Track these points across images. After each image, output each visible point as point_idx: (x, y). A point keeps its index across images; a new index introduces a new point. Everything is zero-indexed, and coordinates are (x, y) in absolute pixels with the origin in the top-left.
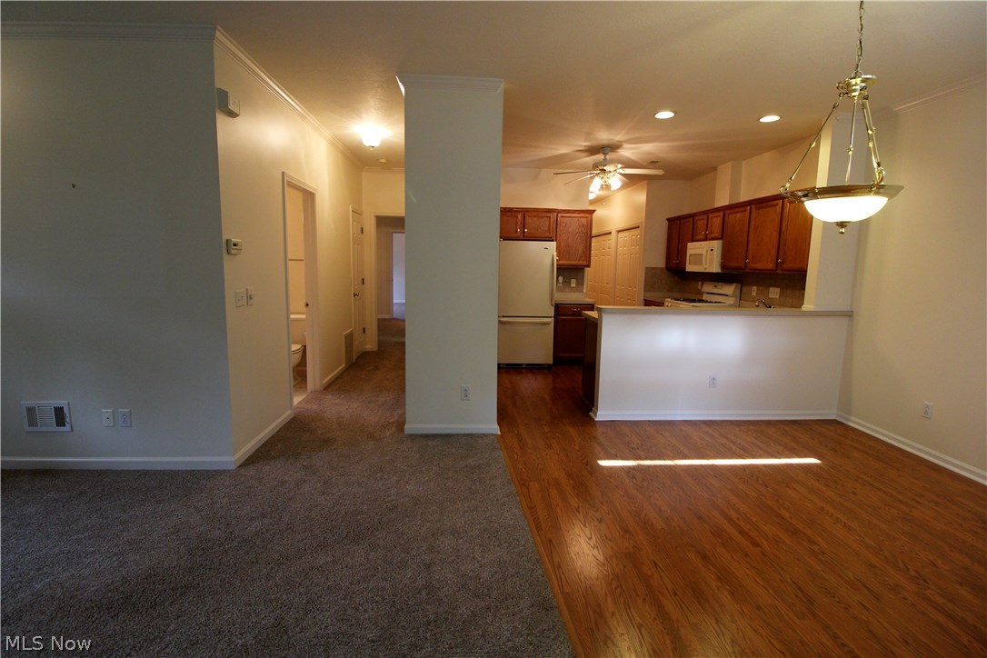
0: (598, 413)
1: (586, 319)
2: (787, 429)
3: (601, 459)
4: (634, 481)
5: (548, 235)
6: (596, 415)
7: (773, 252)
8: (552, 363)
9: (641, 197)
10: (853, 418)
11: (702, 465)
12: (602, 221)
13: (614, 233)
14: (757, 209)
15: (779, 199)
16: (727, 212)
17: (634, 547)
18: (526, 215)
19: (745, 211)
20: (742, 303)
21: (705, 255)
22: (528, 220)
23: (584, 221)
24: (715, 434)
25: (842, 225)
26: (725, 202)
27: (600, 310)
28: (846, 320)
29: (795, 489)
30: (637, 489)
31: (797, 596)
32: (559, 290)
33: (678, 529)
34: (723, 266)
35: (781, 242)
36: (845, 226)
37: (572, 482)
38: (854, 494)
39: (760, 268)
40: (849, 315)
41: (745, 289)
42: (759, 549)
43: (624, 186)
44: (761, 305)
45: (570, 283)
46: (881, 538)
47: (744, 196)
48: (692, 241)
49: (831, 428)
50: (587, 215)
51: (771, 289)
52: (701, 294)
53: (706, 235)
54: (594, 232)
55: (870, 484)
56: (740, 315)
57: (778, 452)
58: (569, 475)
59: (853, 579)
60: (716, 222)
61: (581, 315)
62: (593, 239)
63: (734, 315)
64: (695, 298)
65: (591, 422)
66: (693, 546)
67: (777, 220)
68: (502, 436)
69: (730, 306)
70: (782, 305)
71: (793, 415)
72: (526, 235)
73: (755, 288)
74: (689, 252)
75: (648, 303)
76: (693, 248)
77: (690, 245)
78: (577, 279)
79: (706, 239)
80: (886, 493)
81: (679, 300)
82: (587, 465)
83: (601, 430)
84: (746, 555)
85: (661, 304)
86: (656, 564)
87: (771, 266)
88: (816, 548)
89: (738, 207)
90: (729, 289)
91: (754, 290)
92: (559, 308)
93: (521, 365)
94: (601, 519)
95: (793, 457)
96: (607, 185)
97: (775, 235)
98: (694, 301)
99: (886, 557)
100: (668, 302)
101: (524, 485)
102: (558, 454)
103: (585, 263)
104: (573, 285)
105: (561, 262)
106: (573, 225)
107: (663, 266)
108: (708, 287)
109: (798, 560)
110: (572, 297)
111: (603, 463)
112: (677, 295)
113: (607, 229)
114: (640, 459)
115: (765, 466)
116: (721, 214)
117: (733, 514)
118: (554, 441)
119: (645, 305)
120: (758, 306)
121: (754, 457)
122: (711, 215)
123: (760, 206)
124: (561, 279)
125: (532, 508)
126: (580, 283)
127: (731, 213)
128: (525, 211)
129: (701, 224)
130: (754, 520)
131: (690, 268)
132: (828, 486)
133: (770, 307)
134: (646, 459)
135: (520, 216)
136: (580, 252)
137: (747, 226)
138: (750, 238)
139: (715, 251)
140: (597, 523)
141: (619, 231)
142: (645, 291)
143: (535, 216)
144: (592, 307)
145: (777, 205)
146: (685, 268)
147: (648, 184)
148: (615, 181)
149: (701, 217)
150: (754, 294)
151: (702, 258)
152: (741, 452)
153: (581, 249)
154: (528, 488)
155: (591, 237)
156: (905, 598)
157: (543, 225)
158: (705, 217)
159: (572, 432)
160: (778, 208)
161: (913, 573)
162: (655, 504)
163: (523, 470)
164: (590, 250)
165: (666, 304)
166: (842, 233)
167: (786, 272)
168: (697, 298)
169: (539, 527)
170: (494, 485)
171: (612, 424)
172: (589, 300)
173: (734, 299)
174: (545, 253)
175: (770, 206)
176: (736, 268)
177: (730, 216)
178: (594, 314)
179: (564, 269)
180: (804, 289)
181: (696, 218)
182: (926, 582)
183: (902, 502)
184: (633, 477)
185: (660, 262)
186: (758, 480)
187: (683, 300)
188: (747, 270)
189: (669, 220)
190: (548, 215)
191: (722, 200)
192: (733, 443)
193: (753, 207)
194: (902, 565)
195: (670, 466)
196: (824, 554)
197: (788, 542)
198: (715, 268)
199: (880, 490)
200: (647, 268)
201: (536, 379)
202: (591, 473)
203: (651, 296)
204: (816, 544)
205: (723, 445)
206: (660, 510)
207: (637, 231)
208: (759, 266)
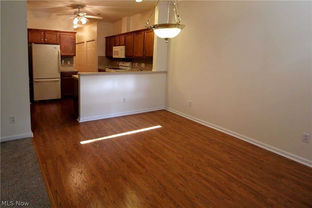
0: (80, 119)
1: (74, 78)
2: (150, 115)
3: (81, 141)
4: (96, 149)
5: (56, 42)
6: (79, 120)
7: (142, 50)
8: (60, 98)
9: (95, 28)
10: (169, 108)
11: (122, 136)
12: (80, 38)
13: (85, 42)
14: (136, 34)
15: (143, 31)
16: (126, 35)
17: (96, 183)
18: (45, 33)
19: (132, 35)
20: (133, 70)
21: (119, 51)
22: (47, 35)
23: (72, 36)
24: (126, 121)
25: (166, 39)
26: (125, 32)
27: (79, 75)
28: (165, 74)
29: (155, 140)
30: (97, 153)
31: (160, 188)
32: (62, 66)
33: (114, 168)
34: (126, 56)
35: (144, 47)
36: (168, 40)
37: (68, 155)
38: (173, 137)
39: (138, 56)
40: (166, 72)
41: (133, 64)
42: (146, 169)
43: (88, 23)
44: (139, 70)
45: (67, 63)
46: (183, 154)
47: (131, 30)
48: (115, 46)
49: (163, 113)
50: (73, 34)
51: (142, 64)
52: (119, 66)
53: (119, 44)
54: (77, 42)
55: (177, 132)
56: (132, 74)
57: (148, 125)
58: (67, 152)
59: (177, 173)
60: (123, 39)
61: (71, 77)
62: (76, 45)
63: (130, 74)
64: (117, 68)
65: (78, 124)
66: (120, 175)
67: (143, 39)
68: (34, 138)
69: (129, 70)
70: (146, 70)
71: (151, 109)
72: (46, 42)
73: (136, 63)
74: (114, 50)
75: (100, 70)
76: (115, 49)
77: (114, 47)
78: (70, 61)
79: (119, 45)
80: (182, 135)
81: (111, 69)
82: (75, 145)
83: (82, 126)
84: (141, 174)
85: (104, 71)
86: (105, 189)
87: (142, 55)
88: (164, 163)
89: (130, 33)
90: (128, 64)
91: (136, 64)
92: (63, 74)
93: (46, 100)
94: (81, 172)
95: (153, 126)
96: (80, 22)
97: (142, 44)
98: (116, 69)
99: (186, 162)
100: (107, 70)
101: (44, 162)
102: (62, 142)
103: (73, 54)
104: (69, 64)
105: (63, 54)
106: (67, 37)
107: (105, 56)
108: (121, 64)
109: (159, 170)
110: (68, 69)
111: (82, 143)
112: (110, 67)
113: (83, 41)
114: (98, 137)
115: (144, 132)
116: (124, 36)
117: (135, 156)
118: (60, 136)
119: (99, 72)
120: (138, 70)
121: (140, 129)
122: (121, 36)
123: (137, 33)
124: (63, 61)
125: (47, 175)
126: (72, 63)
127: (128, 36)
128: (45, 31)
129: (117, 39)
130: (142, 156)
131: (114, 56)
132: (165, 136)
133: (142, 71)
134: (101, 137)
135: (42, 33)
136: (71, 49)
137: (133, 40)
138: (134, 45)
139: (123, 50)
140: (79, 174)
141: (87, 42)
142: (98, 66)
143: (50, 34)
144: (76, 73)
145: (142, 33)
146: (113, 56)
147: (97, 23)
148: (84, 21)
149: (117, 37)
150: (136, 66)
151: (118, 52)
152: (136, 127)
153: (71, 48)
154: (46, 164)
155: (75, 44)
156: (194, 178)
157: (54, 37)
158: (119, 37)
159: (69, 129)
160: (143, 34)
161: (194, 166)
162: (105, 158)
163: (44, 154)
164: (75, 49)
165: (106, 70)
166: (167, 42)
167: (146, 58)
168: (117, 67)
169: (50, 185)
170: (28, 166)
171: (86, 123)
172: (75, 70)
173: (130, 68)
174: (55, 50)
175: (140, 34)
176: (130, 56)
177: (127, 37)
178: (76, 76)
179: (65, 57)
180: (152, 64)
181: (116, 37)
182: (199, 168)
183: (187, 138)
184: (96, 147)
185: (103, 54)
186: (142, 138)
187: (113, 69)
188: (134, 57)
189: (106, 38)
190: (56, 33)
191: (124, 31)
192: (133, 124)
193: (135, 34)
194: (191, 164)
195: (110, 138)
196: (167, 165)
197: (154, 163)
198: (123, 56)
199: (180, 134)
200: (98, 56)
201: (53, 106)
202: (77, 149)
203: (101, 68)
204: (164, 162)
205: (129, 125)
206: (107, 161)
207: (94, 42)
208: (137, 55)
